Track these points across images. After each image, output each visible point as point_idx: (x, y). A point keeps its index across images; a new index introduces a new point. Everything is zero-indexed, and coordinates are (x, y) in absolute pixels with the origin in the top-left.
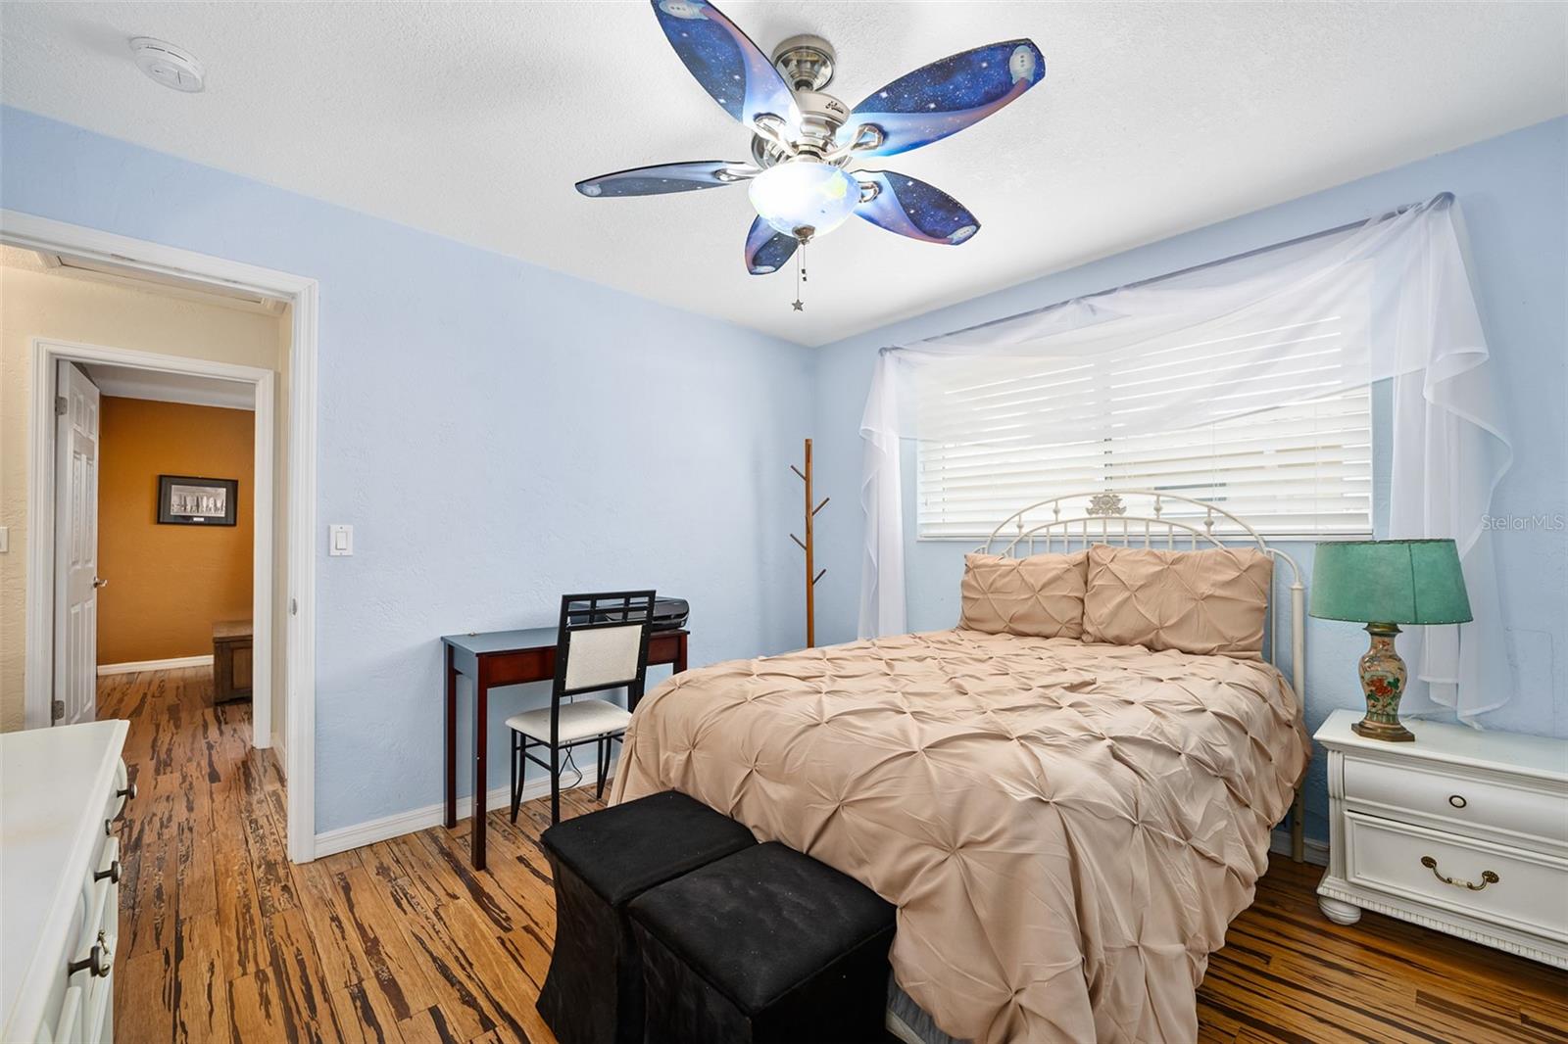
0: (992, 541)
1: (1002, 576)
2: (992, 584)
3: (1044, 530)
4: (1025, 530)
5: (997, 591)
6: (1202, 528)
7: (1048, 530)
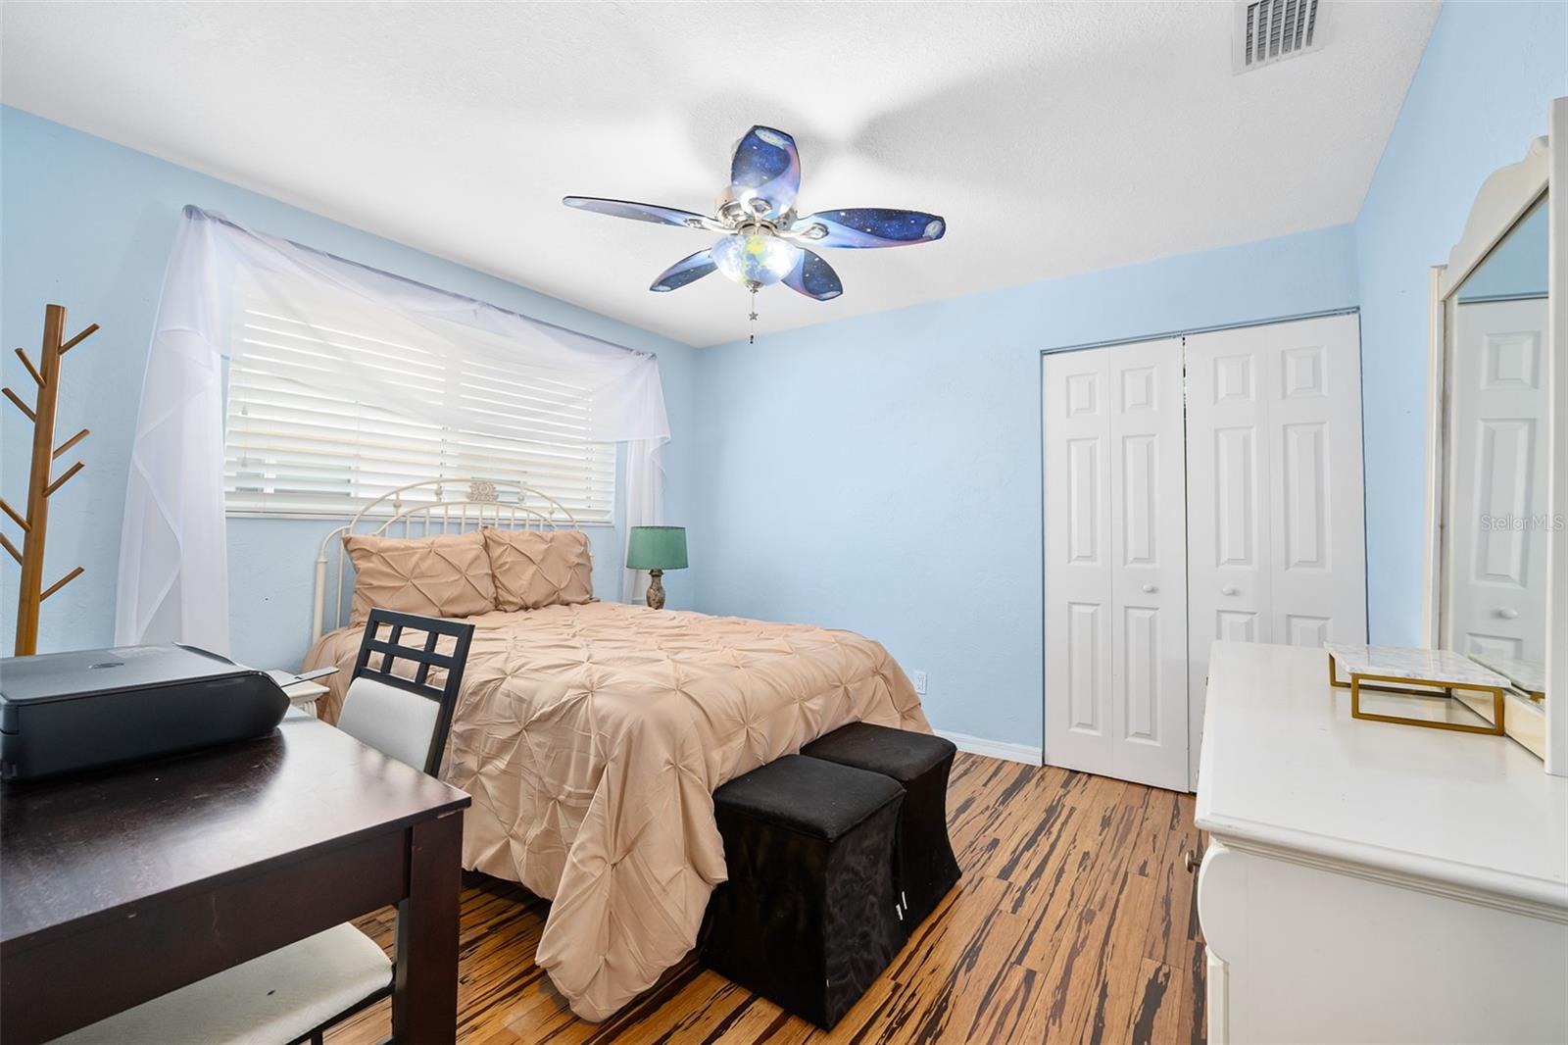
0: (358, 521)
1: (423, 559)
2: (414, 569)
3: (424, 511)
4: (402, 510)
5: (422, 575)
6: (547, 516)
7: (428, 511)
